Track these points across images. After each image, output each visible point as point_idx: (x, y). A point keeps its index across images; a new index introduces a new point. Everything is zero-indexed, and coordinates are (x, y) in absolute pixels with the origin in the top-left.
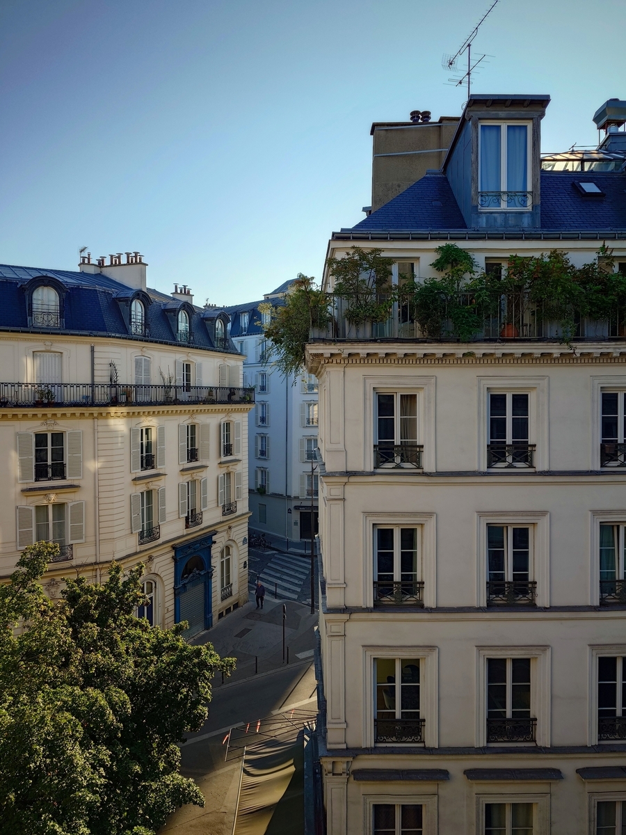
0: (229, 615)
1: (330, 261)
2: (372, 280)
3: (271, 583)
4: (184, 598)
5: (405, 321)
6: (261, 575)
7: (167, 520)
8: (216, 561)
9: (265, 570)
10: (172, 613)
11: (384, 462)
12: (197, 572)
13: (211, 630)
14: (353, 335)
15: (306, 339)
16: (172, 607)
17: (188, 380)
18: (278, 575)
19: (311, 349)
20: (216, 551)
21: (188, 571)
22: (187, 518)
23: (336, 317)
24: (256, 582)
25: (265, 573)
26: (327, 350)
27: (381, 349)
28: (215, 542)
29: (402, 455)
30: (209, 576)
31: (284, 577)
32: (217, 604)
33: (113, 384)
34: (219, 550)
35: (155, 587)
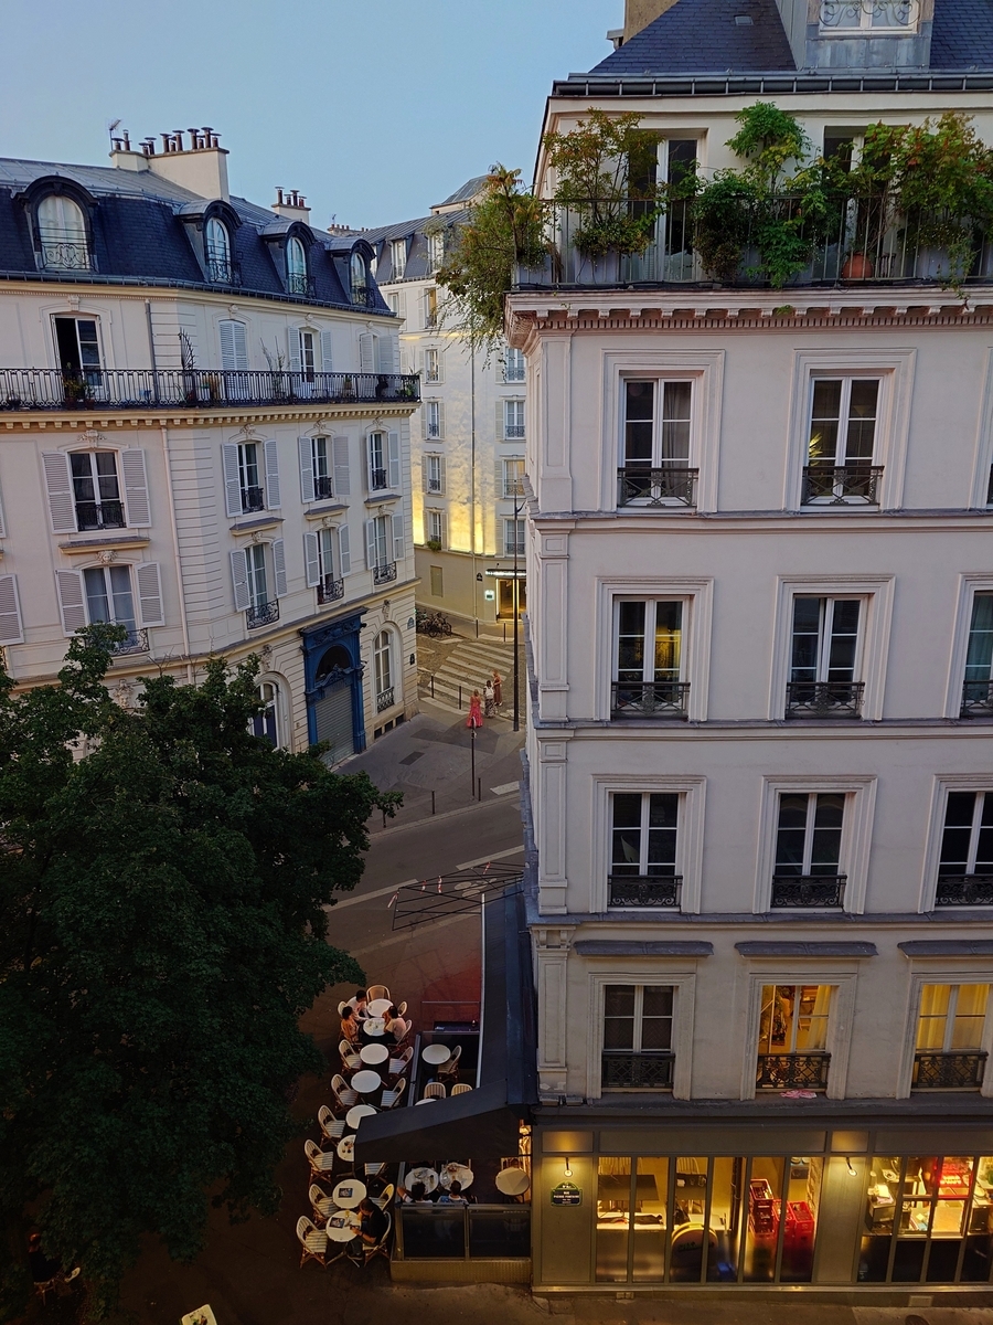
0: (391, 733)
1: (548, 140)
2: (621, 173)
3: (452, 686)
4: (322, 708)
5: (676, 249)
6: (437, 675)
7: (289, 591)
8: (367, 654)
9: (443, 667)
10: (305, 729)
11: (633, 496)
12: (340, 670)
13: (364, 753)
14: (587, 279)
15: (507, 284)
16: (305, 721)
17: (310, 362)
18: (463, 674)
19: (515, 305)
20: (366, 638)
21: (325, 667)
22: (320, 588)
23: (558, 245)
24: (430, 685)
25: (443, 672)
26: (542, 306)
27: (635, 303)
28: (365, 625)
29: (663, 485)
30: (357, 675)
31: (472, 677)
32: (372, 718)
33: (188, 372)
34: (372, 636)
35: (278, 691)
